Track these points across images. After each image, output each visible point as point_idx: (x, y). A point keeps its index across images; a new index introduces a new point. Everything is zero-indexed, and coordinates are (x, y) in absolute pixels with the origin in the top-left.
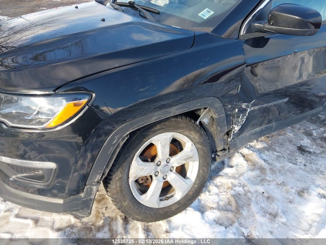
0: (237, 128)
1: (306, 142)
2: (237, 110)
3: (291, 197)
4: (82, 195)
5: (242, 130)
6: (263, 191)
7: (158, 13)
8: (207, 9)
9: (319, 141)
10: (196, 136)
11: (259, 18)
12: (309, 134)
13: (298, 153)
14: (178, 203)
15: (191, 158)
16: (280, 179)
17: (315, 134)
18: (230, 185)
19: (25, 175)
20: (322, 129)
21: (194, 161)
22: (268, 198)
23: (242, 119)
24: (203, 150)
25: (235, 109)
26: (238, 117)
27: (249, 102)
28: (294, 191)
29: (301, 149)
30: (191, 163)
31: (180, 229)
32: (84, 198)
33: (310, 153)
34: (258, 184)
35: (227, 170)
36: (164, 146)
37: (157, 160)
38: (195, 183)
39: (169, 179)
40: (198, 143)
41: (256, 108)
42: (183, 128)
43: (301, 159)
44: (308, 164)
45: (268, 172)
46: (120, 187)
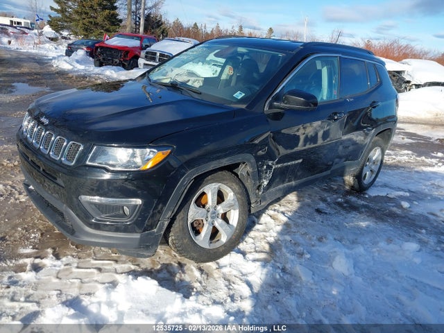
0: (266, 183)
1: (322, 205)
2: (265, 167)
3: (313, 243)
4: (155, 230)
5: (269, 185)
6: (290, 239)
7: (201, 94)
8: (239, 92)
9: (333, 205)
10: (236, 187)
11: (277, 98)
12: (324, 200)
13: (315, 214)
14: (224, 245)
15: (233, 206)
16: (303, 230)
17: (329, 200)
18: (263, 237)
19: (107, 215)
20: (335, 196)
21: (234, 209)
22: (295, 244)
23: (269, 175)
24: (242, 200)
25: (263, 165)
26: (266, 173)
27: (274, 160)
28: (315, 238)
29: (319, 211)
30: (232, 211)
31: (228, 266)
32: (157, 232)
33: (326, 213)
34: (286, 234)
35: (257, 227)
36: (213, 194)
37: (207, 206)
38: (236, 229)
39: (216, 224)
40: (238, 193)
41: (279, 166)
42: (226, 180)
43: (318, 217)
44: (325, 221)
45: (292, 226)
46: (182, 226)
